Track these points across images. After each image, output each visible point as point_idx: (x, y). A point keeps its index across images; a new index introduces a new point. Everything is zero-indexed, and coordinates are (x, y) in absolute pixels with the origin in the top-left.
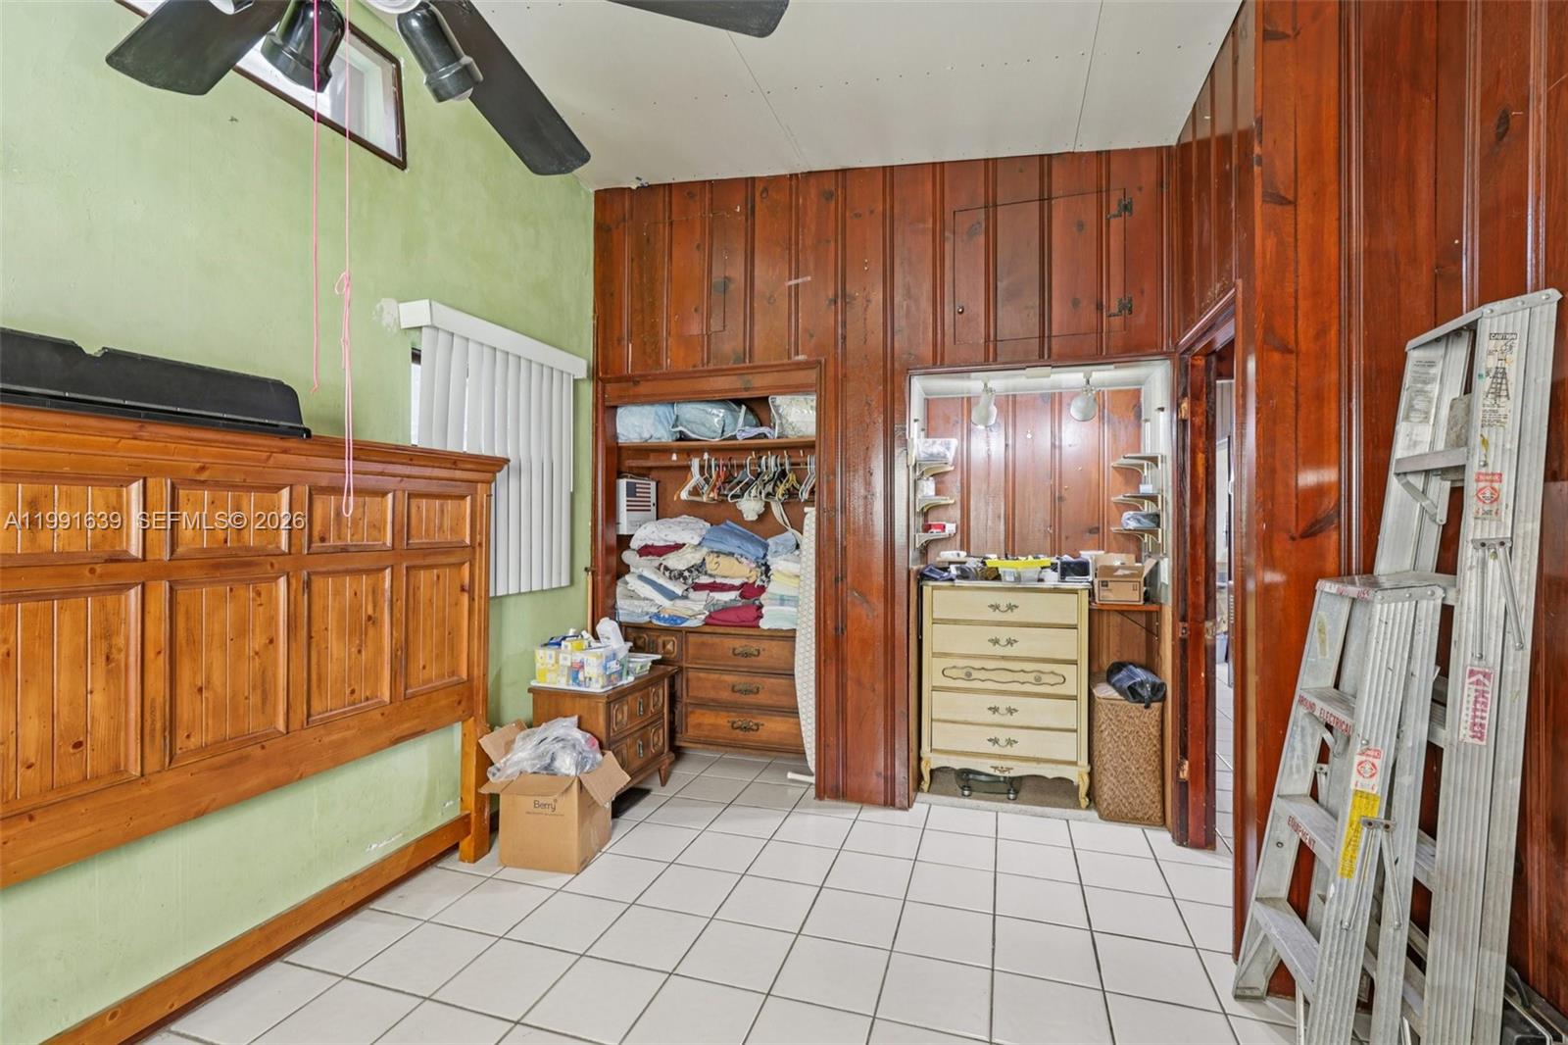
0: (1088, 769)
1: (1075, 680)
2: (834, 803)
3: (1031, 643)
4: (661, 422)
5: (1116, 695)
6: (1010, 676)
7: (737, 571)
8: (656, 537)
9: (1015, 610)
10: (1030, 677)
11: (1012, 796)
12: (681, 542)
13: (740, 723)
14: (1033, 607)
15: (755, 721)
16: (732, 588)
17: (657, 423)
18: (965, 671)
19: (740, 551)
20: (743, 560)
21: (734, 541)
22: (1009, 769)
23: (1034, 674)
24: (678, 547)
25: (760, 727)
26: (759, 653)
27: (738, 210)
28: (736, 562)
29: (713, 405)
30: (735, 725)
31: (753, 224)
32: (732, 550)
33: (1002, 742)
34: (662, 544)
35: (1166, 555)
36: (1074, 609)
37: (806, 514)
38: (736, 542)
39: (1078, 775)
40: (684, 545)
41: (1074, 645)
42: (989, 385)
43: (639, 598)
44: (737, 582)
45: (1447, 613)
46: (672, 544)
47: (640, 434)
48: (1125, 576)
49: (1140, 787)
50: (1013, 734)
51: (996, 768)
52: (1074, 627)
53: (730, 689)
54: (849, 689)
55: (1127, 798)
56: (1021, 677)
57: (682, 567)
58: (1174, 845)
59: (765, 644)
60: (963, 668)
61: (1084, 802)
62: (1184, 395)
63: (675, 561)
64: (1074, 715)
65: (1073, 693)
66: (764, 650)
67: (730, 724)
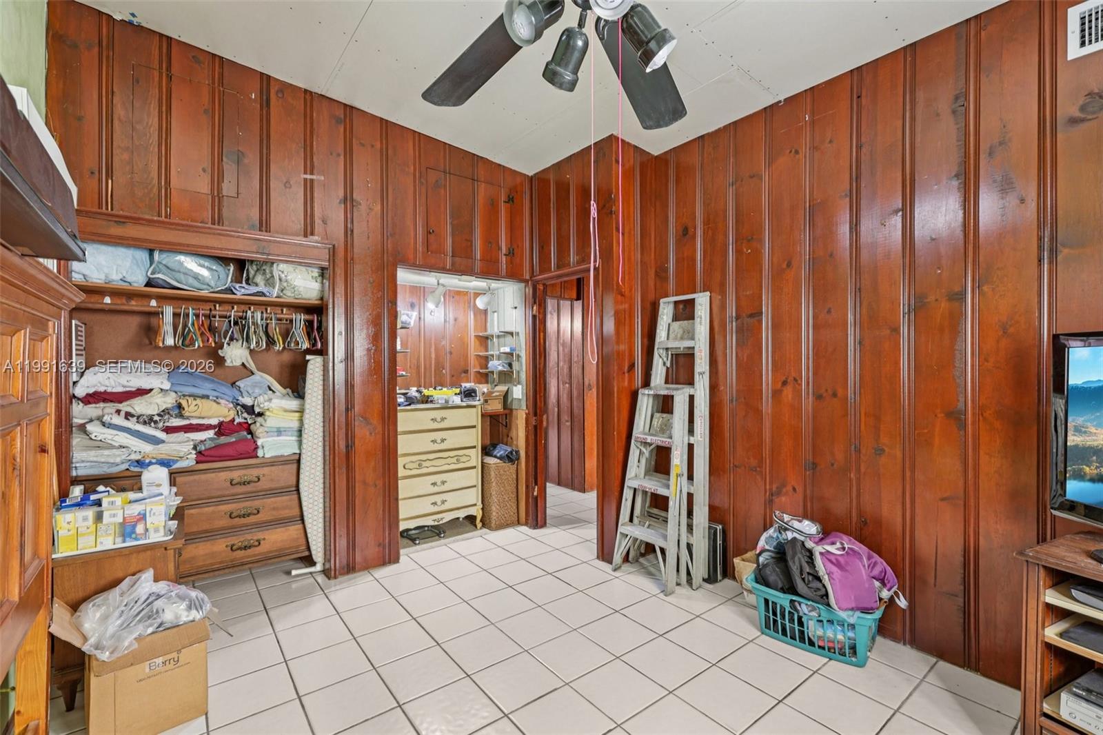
0: (481, 506)
1: (475, 457)
2: (346, 577)
3: (454, 439)
4: (138, 265)
5: (499, 461)
6: (443, 461)
7: (217, 411)
8: (113, 383)
9: (445, 421)
10: (454, 460)
11: (442, 535)
12: (148, 387)
13: (240, 544)
14: (455, 417)
15: (255, 538)
16: (209, 427)
17: (135, 267)
18: (418, 463)
19: (215, 394)
20: (221, 401)
21: (206, 384)
22: (442, 519)
23: (456, 458)
24: (142, 392)
25: (262, 542)
26: (259, 479)
27: (253, 97)
28: (215, 404)
29: (205, 259)
30: (234, 548)
31: (268, 114)
32: (205, 392)
33: (439, 503)
34: (120, 389)
35: (519, 383)
36: (472, 416)
37: (308, 361)
38: (208, 385)
39: (477, 511)
40: (151, 390)
41: (474, 438)
42: (440, 282)
43: (112, 447)
44: (214, 422)
45: (692, 398)
46: (134, 389)
47: (106, 276)
48: (496, 396)
49: (509, 507)
50: (444, 496)
51: (434, 520)
52: (474, 427)
53: (228, 516)
54: (357, 489)
55: (504, 515)
56: (449, 461)
57: (150, 412)
58: (531, 530)
59: (266, 470)
60: (416, 461)
61: (479, 525)
62: (535, 303)
63: (139, 406)
64: (474, 477)
65: (474, 464)
66: (264, 475)
67: (229, 548)
